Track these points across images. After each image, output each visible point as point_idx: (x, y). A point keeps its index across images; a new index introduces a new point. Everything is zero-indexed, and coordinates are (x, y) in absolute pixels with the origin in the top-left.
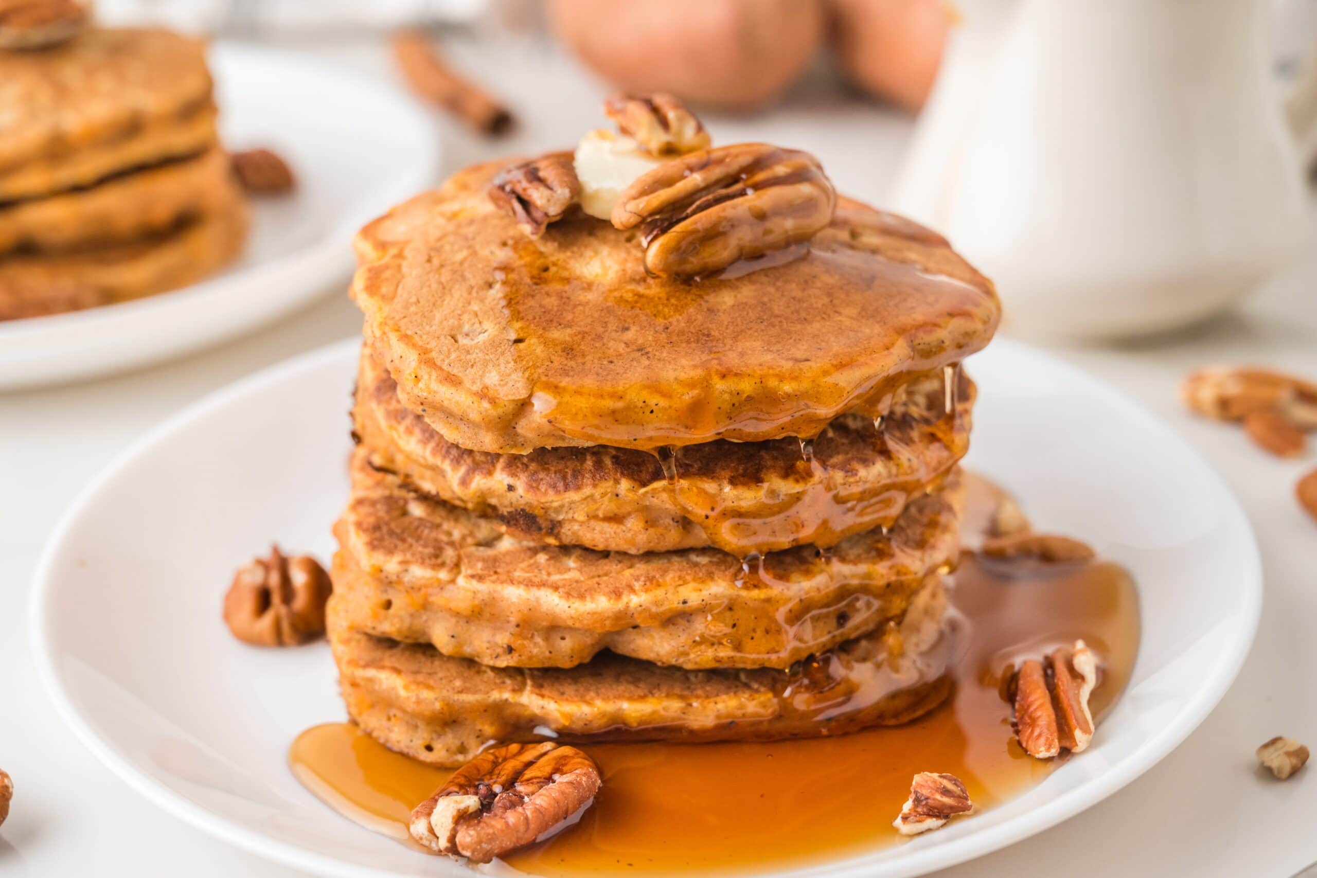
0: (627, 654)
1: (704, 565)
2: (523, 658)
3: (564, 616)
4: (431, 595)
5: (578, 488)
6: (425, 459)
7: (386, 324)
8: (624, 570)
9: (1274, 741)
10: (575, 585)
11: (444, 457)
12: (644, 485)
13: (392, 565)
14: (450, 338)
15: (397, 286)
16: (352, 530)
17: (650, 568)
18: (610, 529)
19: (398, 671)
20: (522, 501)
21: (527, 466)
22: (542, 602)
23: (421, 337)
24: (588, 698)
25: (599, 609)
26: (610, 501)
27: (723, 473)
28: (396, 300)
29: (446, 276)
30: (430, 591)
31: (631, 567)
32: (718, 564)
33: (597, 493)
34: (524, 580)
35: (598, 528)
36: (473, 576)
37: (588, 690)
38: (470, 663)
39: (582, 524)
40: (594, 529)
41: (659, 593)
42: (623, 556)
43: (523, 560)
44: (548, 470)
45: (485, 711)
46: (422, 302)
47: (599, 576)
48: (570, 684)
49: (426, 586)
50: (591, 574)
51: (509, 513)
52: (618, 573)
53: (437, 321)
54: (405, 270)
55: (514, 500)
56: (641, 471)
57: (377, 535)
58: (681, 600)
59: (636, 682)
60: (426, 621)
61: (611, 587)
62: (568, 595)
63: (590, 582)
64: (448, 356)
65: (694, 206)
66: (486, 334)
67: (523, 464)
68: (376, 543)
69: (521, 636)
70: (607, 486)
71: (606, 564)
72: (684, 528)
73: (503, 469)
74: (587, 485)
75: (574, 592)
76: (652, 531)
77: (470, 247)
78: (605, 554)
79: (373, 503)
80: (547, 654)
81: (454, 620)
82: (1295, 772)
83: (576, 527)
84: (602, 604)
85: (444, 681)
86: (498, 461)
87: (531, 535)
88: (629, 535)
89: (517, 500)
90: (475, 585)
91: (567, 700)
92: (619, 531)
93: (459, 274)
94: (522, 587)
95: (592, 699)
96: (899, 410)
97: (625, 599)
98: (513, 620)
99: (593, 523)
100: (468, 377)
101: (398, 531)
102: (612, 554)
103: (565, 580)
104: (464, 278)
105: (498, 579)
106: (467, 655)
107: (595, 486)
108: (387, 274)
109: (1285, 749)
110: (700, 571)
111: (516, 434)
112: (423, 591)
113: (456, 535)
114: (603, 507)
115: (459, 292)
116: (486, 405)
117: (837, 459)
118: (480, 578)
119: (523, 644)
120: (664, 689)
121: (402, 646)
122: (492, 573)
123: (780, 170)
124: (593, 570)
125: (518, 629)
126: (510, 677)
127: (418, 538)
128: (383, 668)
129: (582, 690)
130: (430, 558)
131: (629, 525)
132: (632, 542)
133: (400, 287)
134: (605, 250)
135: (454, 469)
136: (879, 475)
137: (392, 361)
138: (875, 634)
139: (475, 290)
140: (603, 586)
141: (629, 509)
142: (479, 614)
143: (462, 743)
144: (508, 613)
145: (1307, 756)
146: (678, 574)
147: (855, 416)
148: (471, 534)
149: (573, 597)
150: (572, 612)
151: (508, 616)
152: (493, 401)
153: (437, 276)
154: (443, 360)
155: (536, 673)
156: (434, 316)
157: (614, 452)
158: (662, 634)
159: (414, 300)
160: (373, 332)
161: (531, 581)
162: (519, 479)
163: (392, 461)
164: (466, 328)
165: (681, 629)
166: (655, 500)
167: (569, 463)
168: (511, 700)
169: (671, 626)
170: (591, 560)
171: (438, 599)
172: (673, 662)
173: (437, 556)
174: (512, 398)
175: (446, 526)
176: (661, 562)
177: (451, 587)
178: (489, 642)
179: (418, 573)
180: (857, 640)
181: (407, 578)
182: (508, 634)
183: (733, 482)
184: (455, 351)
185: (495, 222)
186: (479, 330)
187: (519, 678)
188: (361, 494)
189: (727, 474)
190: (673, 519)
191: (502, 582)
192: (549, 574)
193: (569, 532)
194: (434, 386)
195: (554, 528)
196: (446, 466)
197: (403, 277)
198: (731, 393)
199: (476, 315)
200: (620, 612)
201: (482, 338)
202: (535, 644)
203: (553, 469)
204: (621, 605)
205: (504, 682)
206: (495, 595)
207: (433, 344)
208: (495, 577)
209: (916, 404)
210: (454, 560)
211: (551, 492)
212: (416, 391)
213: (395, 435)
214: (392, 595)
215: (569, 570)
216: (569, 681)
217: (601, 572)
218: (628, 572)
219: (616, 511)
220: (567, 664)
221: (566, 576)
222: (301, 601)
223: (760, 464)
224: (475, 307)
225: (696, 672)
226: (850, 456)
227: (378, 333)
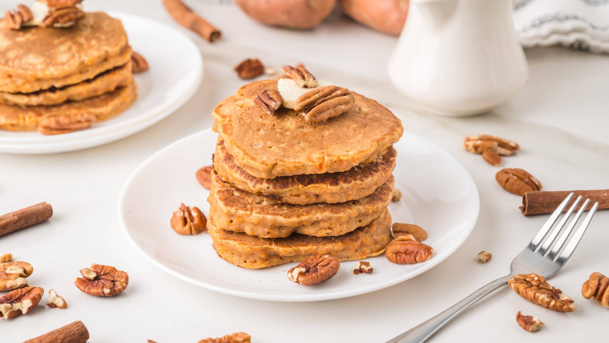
0: (301, 233)
1: (322, 207)
2: (272, 235)
3: (284, 223)
4: (245, 218)
5: (287, 187)
6: (242, 180)
7: (232, 143)
8: (300, 210)
9: (482, 252)
10: (287, 214)
11: (248, 179)
12: (306, 186)
13: (233, 210)
14: (250, 146)
15: (232, 131)
16: (219, 200)
17: (307, 209)
18: (296, 198)
19: (236, 240)
20: (271, 191)
21: (272, 181)
22: (278, 219)
23: (242, 146)
24: (290, 246)
25: (294, 221)
26: (296, 191)
27: (328, 182)
28: (233, 135)
29: (246, 127)
30: (245, 217)
31: (302, 209)
32: (326, 207)
33: (293, 189)
34: (272, 213)
35: (293, 198)
36: (257, 213)
37: (290, 244)
38: (256, 237)
39: (288, 197)
40: (292, 199)
41: (310, 216)
42: (299, 206)
43: (271, 208)
44: (278, 182)
45: (262, 250)
46: (241, 135)
47: (293, 212)
48: (285, 242)
49: (243, 216)
50: (291, 211)
51: (268, 195)
52: (299, 210)
53: (246, 141)
54: (233, 125)
55: (269, 191)
56: (305, 182)
57: (226, 201)
58: (317, 217)
59: (303, 241)
60: (243, 226)
61: (297, 214)
62: (285, 217)
63: (290, 213)
64: (251, 152)
65: (316, 104)
66: (261, 145)
67: (271, 181)
68: (227, 204)
69: (271, 229)
70: (296, 187)
71: (295, 208)
72: (316, 197)
73: (266, 183)
74: (290, 187)
75: (287, 216)
76: (308, 198)
77: (251, 118)
78: (294, 205)
79: (223, 192)
80: (279, 234)
81: (252, 225)
82: (487, 261)
83: (287, 198)
84: (295, 219)
85: (249, 243)
86: (264, 180)
87: (274, 200)
88: (302, 200)
89: (270, 191)
90: (258, 215)
91: (285, 247)
92: (299, 199)
93: (249, 126)
94: (272, 215)
95: (291, 246)
96: (375, 161)
97: (301, 218)
98: (269, 225)
99: (291, 197)
100: (258, 157)
101: (232, 200)
102: (296, 205)
103: (284, 213)
104: (251, 128)
105: (265, 213)
106: (256, 235)
107: (292, 187)
108: (228, 127)
109: (485, 254)
110: (321, 209)
111: (272, 173)
112: (242, 217)
113: (250, 201)
114: (294, 192)
115: (250, 132)
116: (264, 166)
117: (359, 177)
118: (259, 213)
119: (272, 231)
120: (311, 243)
121: (235, 233)
122: (262, 212)
123: (338, 92)
124: (291, 210)
125: (270, 227)
126: (268, 241)
127: (239, 202)
128: (231, 239)
129: (288, 244)
130: (243, 208)
131: (302, 197)
132: (302, 202)
133: (233, 131)
134: (291, 118)
135: (251, 183)
136: (370, 181)
137: (235, 153)
138: (369, 226)
139: (255, 131)
140: (294, 214)
141: (302, 193)
142: (260, 223)
143: (255, 260)
144: (268, 223)
145: (491, 256)
146: (315, 210)
147: (363, 164)
148: (254, 200)
149: (286, 217)
150: (287, 222)
151: (268, 224)
152: (266, 165)
153: (243, 127)
154: (250, 153)
155: (275, 239)
156: (245, 140)
157: (297, 177)
158: (311, 227)
159: (238, 135)
160: (228, 145)
161: (274, 214)
162: (270, 185)
163: (228, 179)
164: (255, 143)
165: (316, 225)
166: (309, 190)
167: (285, 180)
168: (269, 247)
169: (314, 225)
170: (290, 207)
171: (247, 219)
172: (314, 235)
173: (245, 207)
174: (271, 164)
175: (246, 198)
176: (310, 207)
177: (251, 216)
178: (262, 231)
179: (241, 212)
180: (365, 227)
181: (237, 214)
182: (268, 228)
183: (331, 185)
184: (253, 150)
185: (257, 109)
186: (258, 144)
187: (270, 241)
188: (219, 189)
189: (329, 182)
190: (314, 195)
191: (266, 214)
192: (279, 211)
193: (284, 200)
194: (249, 161)
195: (280, 198)
196: (248, 182)
197: (233, 128)
198: (330, 160)
199: (257, 139)
200: (300, 221)
201: (260, 146)
202: (275, 231)
203: (280, 182)
204: (300, 219)
205: (266, 242)
206: (264, 218)
207: (246, 148)
208: (263, 213)
209: (380, 159)
210: (251, 208)
211: (280, 188)
212: (243, 162)
213: (232, 173)
214: (232, 219)
215: (284, 210)
216: (284, 241)
217: (293, 210)
218: (301, 210)
219: (298, 193)
220: (284, 236)
221: (284, 212)
222: (196, 221)
223: (337, 179)
224: (256, 137)
225: (320, 238)
226: (362, 176)
227: (230, 145)
